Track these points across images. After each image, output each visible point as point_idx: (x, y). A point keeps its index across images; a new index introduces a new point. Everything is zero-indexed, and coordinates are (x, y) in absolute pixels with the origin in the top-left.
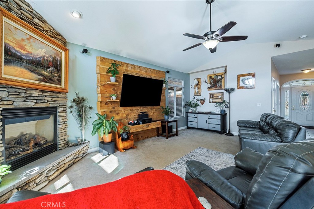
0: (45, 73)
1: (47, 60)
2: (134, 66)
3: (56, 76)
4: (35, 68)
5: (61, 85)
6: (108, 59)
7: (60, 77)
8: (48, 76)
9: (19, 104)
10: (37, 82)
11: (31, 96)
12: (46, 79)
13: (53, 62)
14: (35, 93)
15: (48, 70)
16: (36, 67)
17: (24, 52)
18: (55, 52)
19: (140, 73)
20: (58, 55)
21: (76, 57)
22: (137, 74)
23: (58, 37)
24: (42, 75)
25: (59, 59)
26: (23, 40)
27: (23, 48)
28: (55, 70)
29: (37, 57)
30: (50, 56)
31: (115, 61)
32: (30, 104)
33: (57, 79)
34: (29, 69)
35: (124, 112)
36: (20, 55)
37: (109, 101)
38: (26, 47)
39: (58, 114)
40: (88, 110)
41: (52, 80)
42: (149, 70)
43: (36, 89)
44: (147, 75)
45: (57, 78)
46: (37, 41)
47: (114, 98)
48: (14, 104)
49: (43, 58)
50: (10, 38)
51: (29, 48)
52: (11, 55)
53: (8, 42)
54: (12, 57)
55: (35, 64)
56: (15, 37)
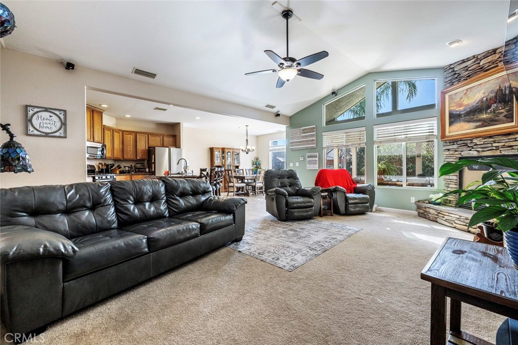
0: (484, 116)
1: (487, 100)
4: (472, 117)
7: (511, 110)
8: (487, 119)
9: (465, 153)
12: (486, 122)
13: (495, 97)
14: (478, 142)
15: (488, 111)
16: (474, 115)
17: (462, 108)
18: (500, 80)
20: (504, 81)
24: (479, 120)
25: (507, 85)
26: (461, 98)
27: (460, 105)
28: (498, 106)
29: (474, 104)
30: (491, 92)
33: (504, 116)
34: (466, 121)
36: (459, 113)
38: (464, 103)
43: (478, 138)
45: (505, 114)
46: (473, 89)
48: (462, 153)
49: (482, 101)
50: (453, 104)
51: (465, 102)
52: (453, 117)
53: (451, 109)
54: (455, 118)
55: (472, 113)
56: (455, 101)
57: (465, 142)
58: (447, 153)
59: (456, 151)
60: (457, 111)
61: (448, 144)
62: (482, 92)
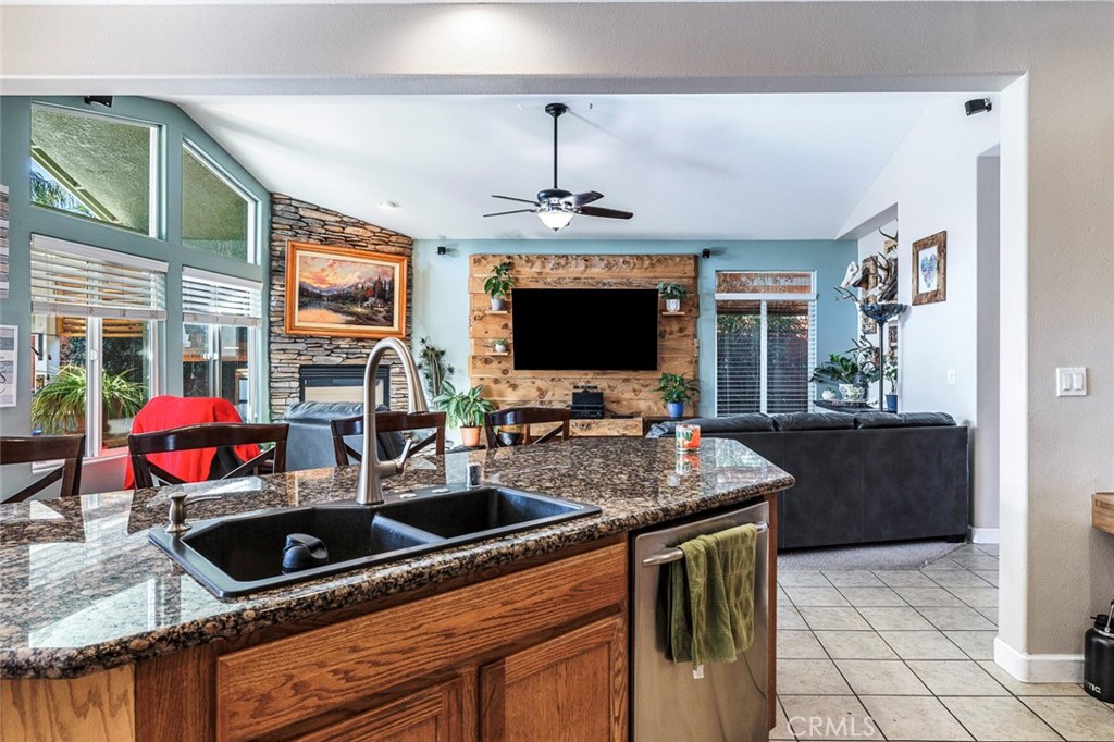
0: (360, 310)
1: (363, 288)
2: (567, 259)
3: (380, 312)
4: (341, 305)
5: (392, 326)
6: (494, 256)
7: (391, 311)
8: (363, 315)
9: (321, 360)
10: (344, 327)
11: (338, 347)
12: (361, 319)
13: (374, 288)
14: (343, 344)
15: (365, 304)
16: (344, 304)
17: (324, 287)
18: (380, 269)
19: (585, 276)
20: (385, 273)
21: (429, 265)
22: (575, 279)
23: (393, 239)
24: (352, 314)
25: (388, 279)
26: (323, 270)
27: (323, 281)
28: (378, 301)
29: (346, 287)
30: (370, 280)
31: (509, 257)
32: (336, 360)
33: (384, 317)
34: (331, 309)
35: (534, 383)
36: (319, 292)
37: (493, 356)
38: (328, 278)
39: (392, 378)
40: (447, 373)
41: (374, 320)
42: (622, 260)
43: (343, 338)
44: (613, 277)
45: (384, 314)
46: (344, 264)
47: (499, 348)
48: (314, 359)
49: (356, 286)
50: (306, 274)
51: (331, 279)
52: (307, 296)
53: (303, 280)
54: (309, 298)
55: (341, 300)
56: (313, 270)
57: (321, 341)
58: (284, 356)
59: (299, 354)
60: (315, 288)
61: (287, 340)
62: (357, 274)
